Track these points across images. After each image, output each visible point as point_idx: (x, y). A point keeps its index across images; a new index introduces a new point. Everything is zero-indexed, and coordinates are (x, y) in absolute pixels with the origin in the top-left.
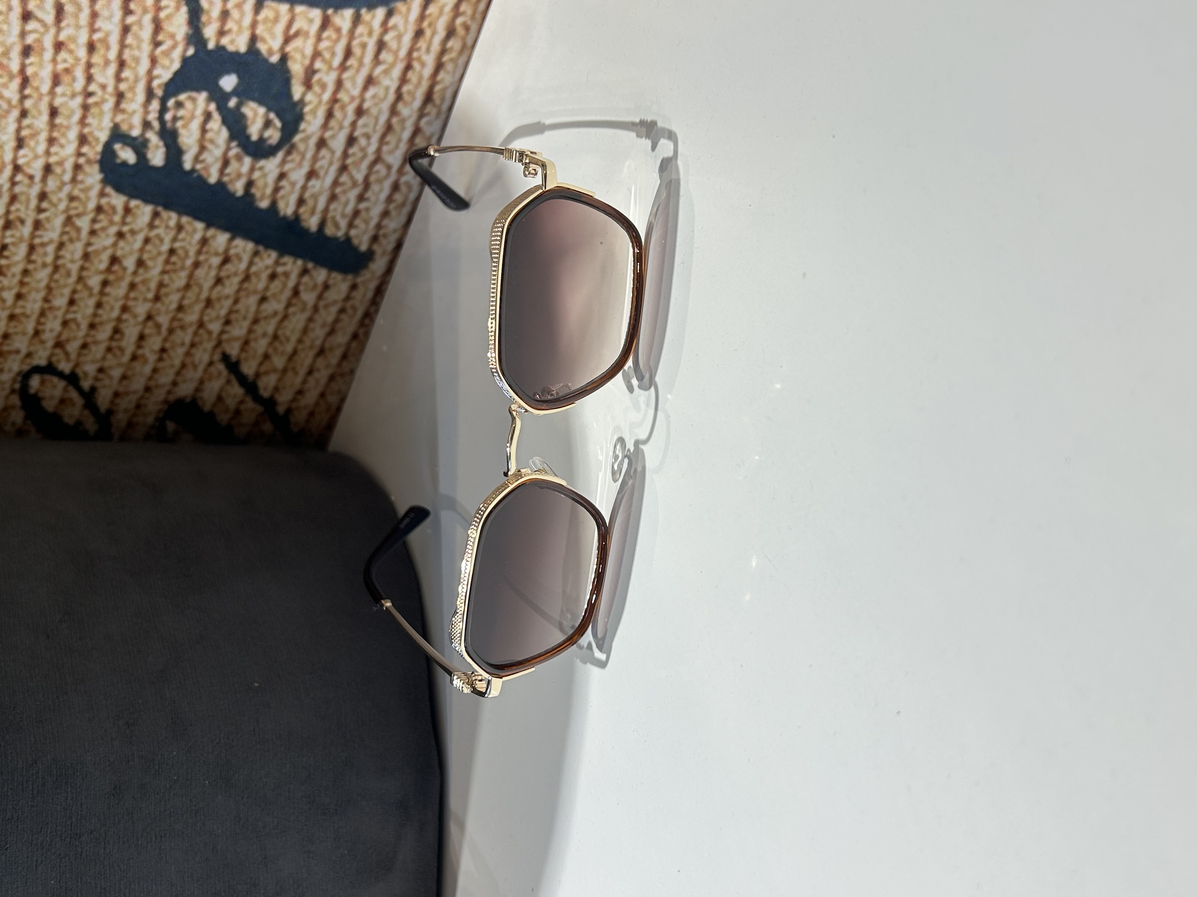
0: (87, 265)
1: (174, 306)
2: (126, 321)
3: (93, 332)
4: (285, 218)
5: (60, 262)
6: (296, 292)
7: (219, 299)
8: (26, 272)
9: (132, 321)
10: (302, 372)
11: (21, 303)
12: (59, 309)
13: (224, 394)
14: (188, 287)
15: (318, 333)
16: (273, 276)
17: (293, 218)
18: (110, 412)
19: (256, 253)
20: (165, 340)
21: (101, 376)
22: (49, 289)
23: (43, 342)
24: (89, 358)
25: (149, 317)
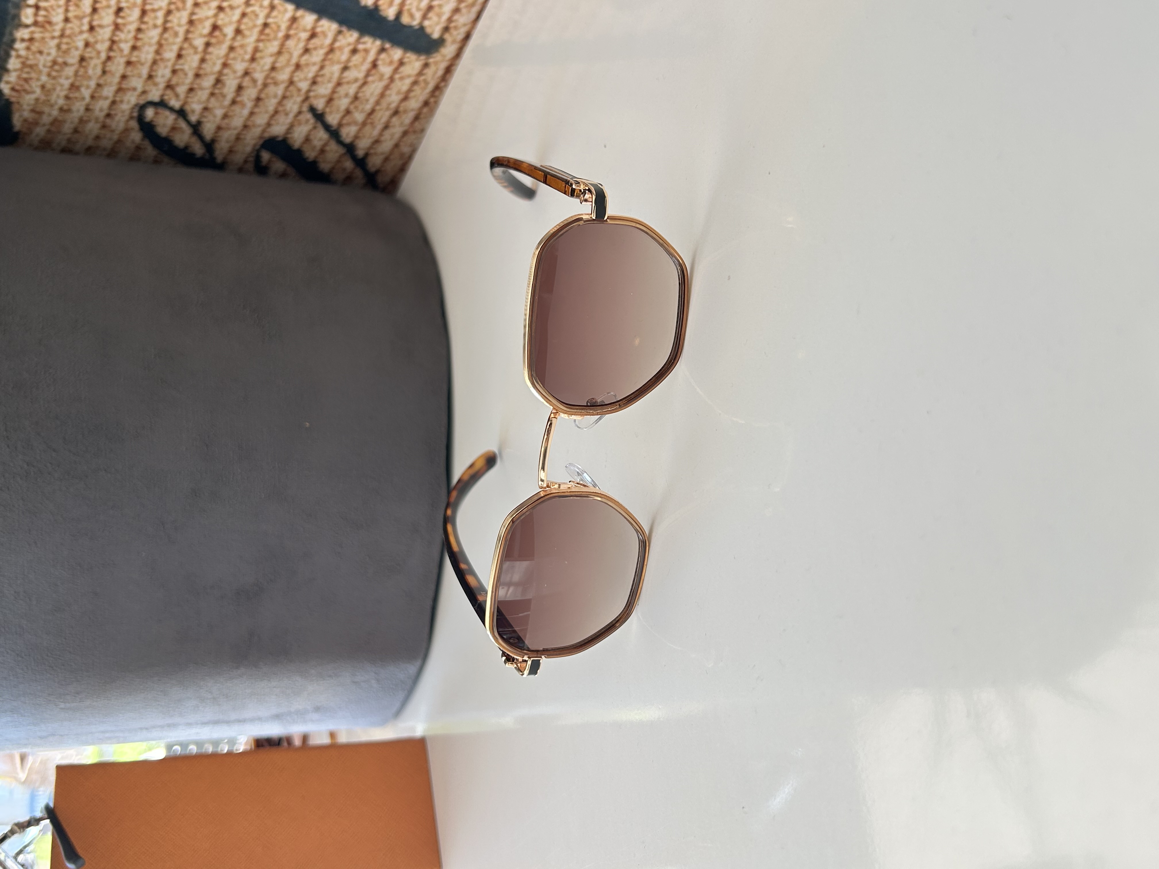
0: (192, 29)
1: (267, 67)
2: (226, 75)
3: (198, 81)
4: (365, 7)
5: (169, 25)
6: (374, 65)
7: (307, 65)
8: (139, 30)
9: (231, 76)
10: (379, 127)
11: (136, 53)
12: (169, 60)
13: (312, 137)
14: (279, 53)
15: (393, 98)
16: (354, 51)
17: (372, 7)
18: (213, 141)
19: (340, 32)
20: (261, 91)
21: (206, 114)
22: (160, 45)
23: (156, 84)
24: (196, 99)
25: (246, 73)
